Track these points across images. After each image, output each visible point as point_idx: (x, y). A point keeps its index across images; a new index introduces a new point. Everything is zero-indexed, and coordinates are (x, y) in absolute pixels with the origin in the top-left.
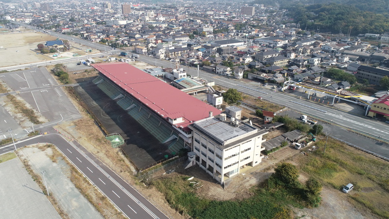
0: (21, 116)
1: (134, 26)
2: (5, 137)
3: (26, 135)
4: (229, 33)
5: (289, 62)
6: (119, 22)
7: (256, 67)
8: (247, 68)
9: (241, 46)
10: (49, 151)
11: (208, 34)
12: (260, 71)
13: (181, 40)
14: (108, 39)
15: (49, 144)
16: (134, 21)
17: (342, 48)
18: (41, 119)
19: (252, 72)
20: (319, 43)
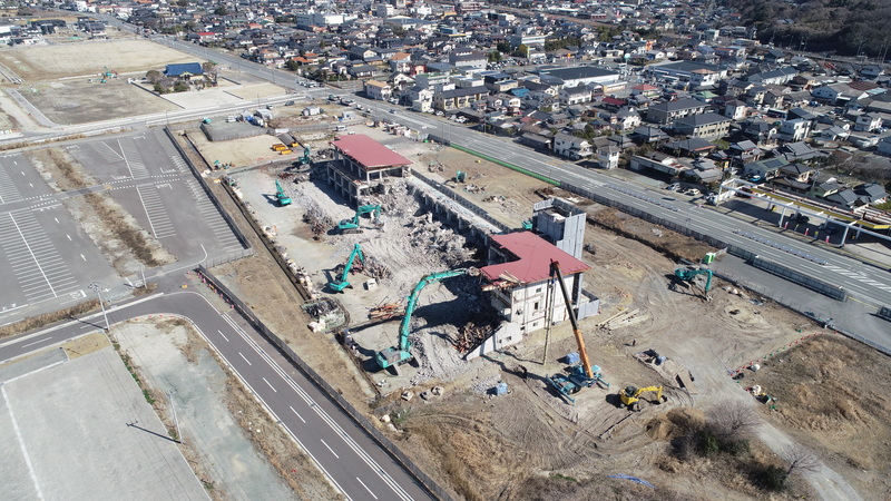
0: (115, 246)
1: (359, 28)
2: (85, 296)
3: (127, 293)
4: (583, 48)
5: (730, 128)
6: (327, 18)
7: (651, 139)
8: (628, 143)
9: (613, 85)
10: (180, 334)
11: (532, 52)
12: (659, 150)
13: (470, 67)
14: (301, 59)
15: (178, 317)
16: (360, 17)
17: (865, 95)
18: (159, 256)
19: (642, 154)
20: (805, 79)
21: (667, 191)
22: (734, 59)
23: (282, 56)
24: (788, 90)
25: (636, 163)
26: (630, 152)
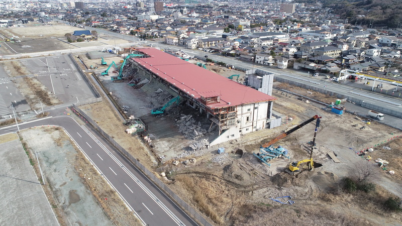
3: (34, 116)
4: (268, 26)
5: (341, 53)
6: (151, 16)
9: (283, 38)
10: (56, 134)
11: (244, 28)
13: (215, 32)
14: (137, 31)
16: (166, 17)
18: (54, 101)
19: (299, 62)
20: (374, 36)
21: (313, 77)
22: (339, 30)
23: (129, 29)
24: (367, 40)
25: (296, 66)
26: (293, 62)
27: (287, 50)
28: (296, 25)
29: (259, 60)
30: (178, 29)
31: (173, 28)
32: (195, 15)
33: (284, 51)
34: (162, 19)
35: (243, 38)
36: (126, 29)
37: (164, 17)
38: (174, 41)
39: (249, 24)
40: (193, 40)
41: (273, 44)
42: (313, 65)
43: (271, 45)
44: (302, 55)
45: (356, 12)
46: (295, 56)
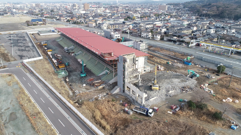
4: (151, 18)
5: (192, 32)
12: (172, 36)
13: (119, 20)
14: (72, 19)
17: (229, 25)
19: (167, 36)
20: (212, 23)
21: (175, 45)
22: (192, 20)
23: (66, 19)
24: (208, 24)
25: (165, 39)
26: (164, 36)
27: (160, 30)
28: (167, 17)
29: (143, 35)
30: (97, 19)
31: (94, 18)
32: (108, 11)
33: (159, 30)
34: (88, 13)
35: (135, 23)
36: (65, 18)
37: (89, 12)
38: (93, 25)
39: (140, 16)
40: (105, 24)
41: (153, 27)
42: (175, 38)
43: (151, 27)
44: (169, 33)
45: (202, 10)
46: (165, 33)
